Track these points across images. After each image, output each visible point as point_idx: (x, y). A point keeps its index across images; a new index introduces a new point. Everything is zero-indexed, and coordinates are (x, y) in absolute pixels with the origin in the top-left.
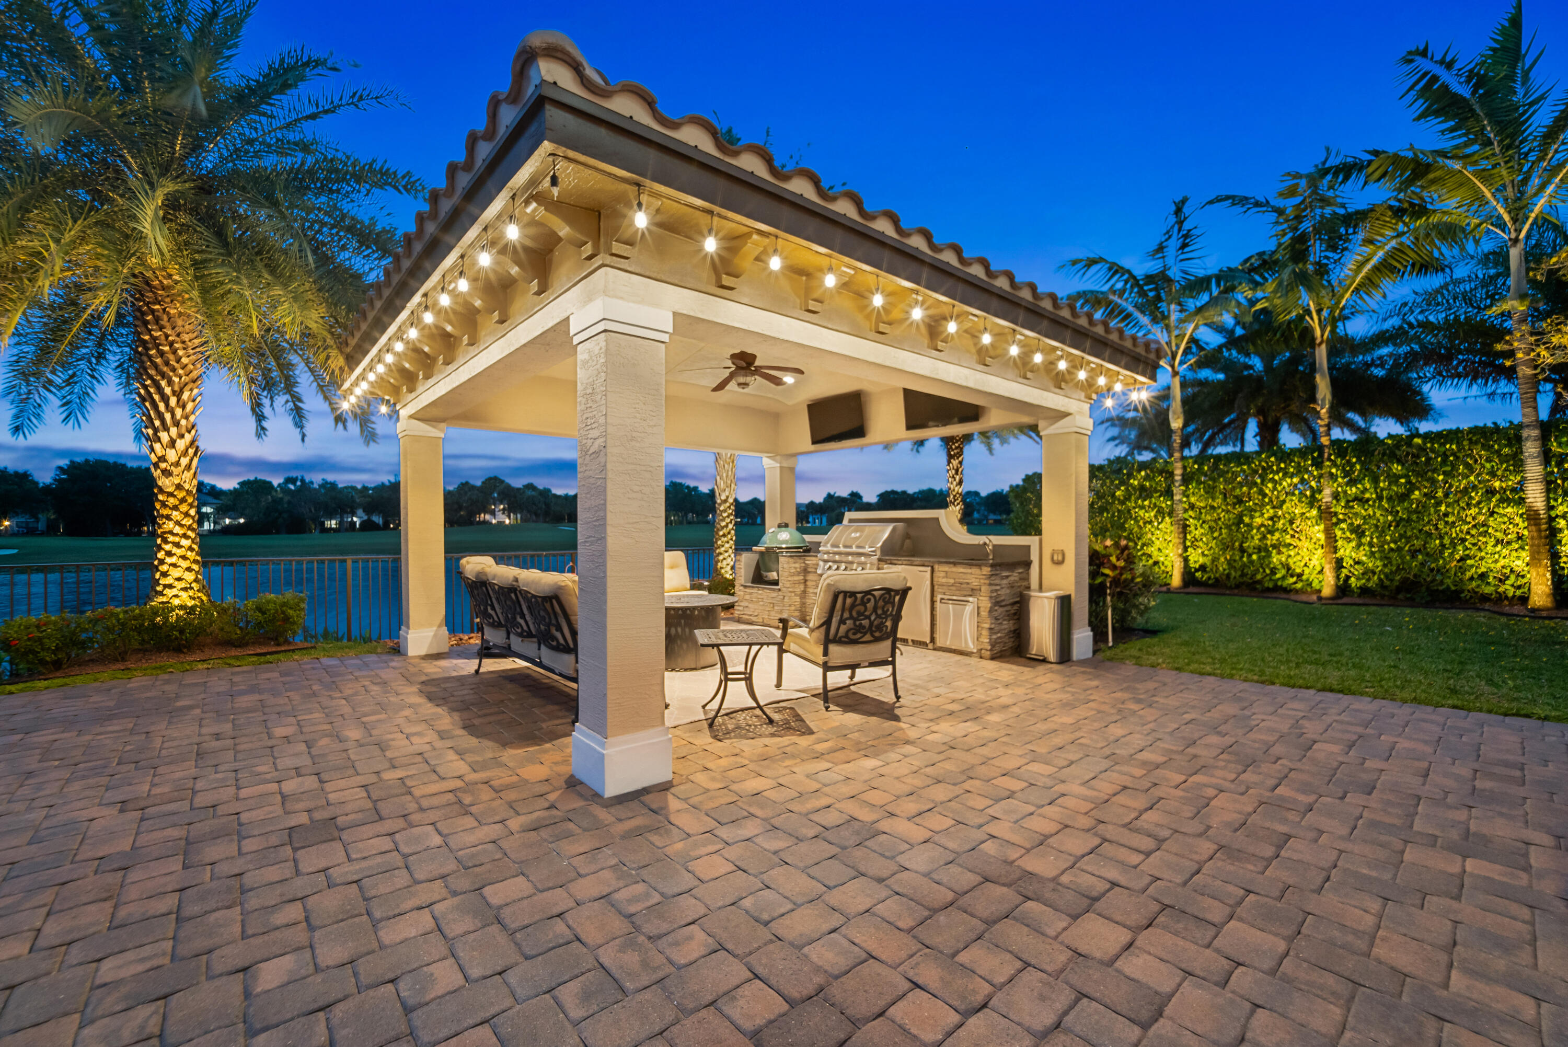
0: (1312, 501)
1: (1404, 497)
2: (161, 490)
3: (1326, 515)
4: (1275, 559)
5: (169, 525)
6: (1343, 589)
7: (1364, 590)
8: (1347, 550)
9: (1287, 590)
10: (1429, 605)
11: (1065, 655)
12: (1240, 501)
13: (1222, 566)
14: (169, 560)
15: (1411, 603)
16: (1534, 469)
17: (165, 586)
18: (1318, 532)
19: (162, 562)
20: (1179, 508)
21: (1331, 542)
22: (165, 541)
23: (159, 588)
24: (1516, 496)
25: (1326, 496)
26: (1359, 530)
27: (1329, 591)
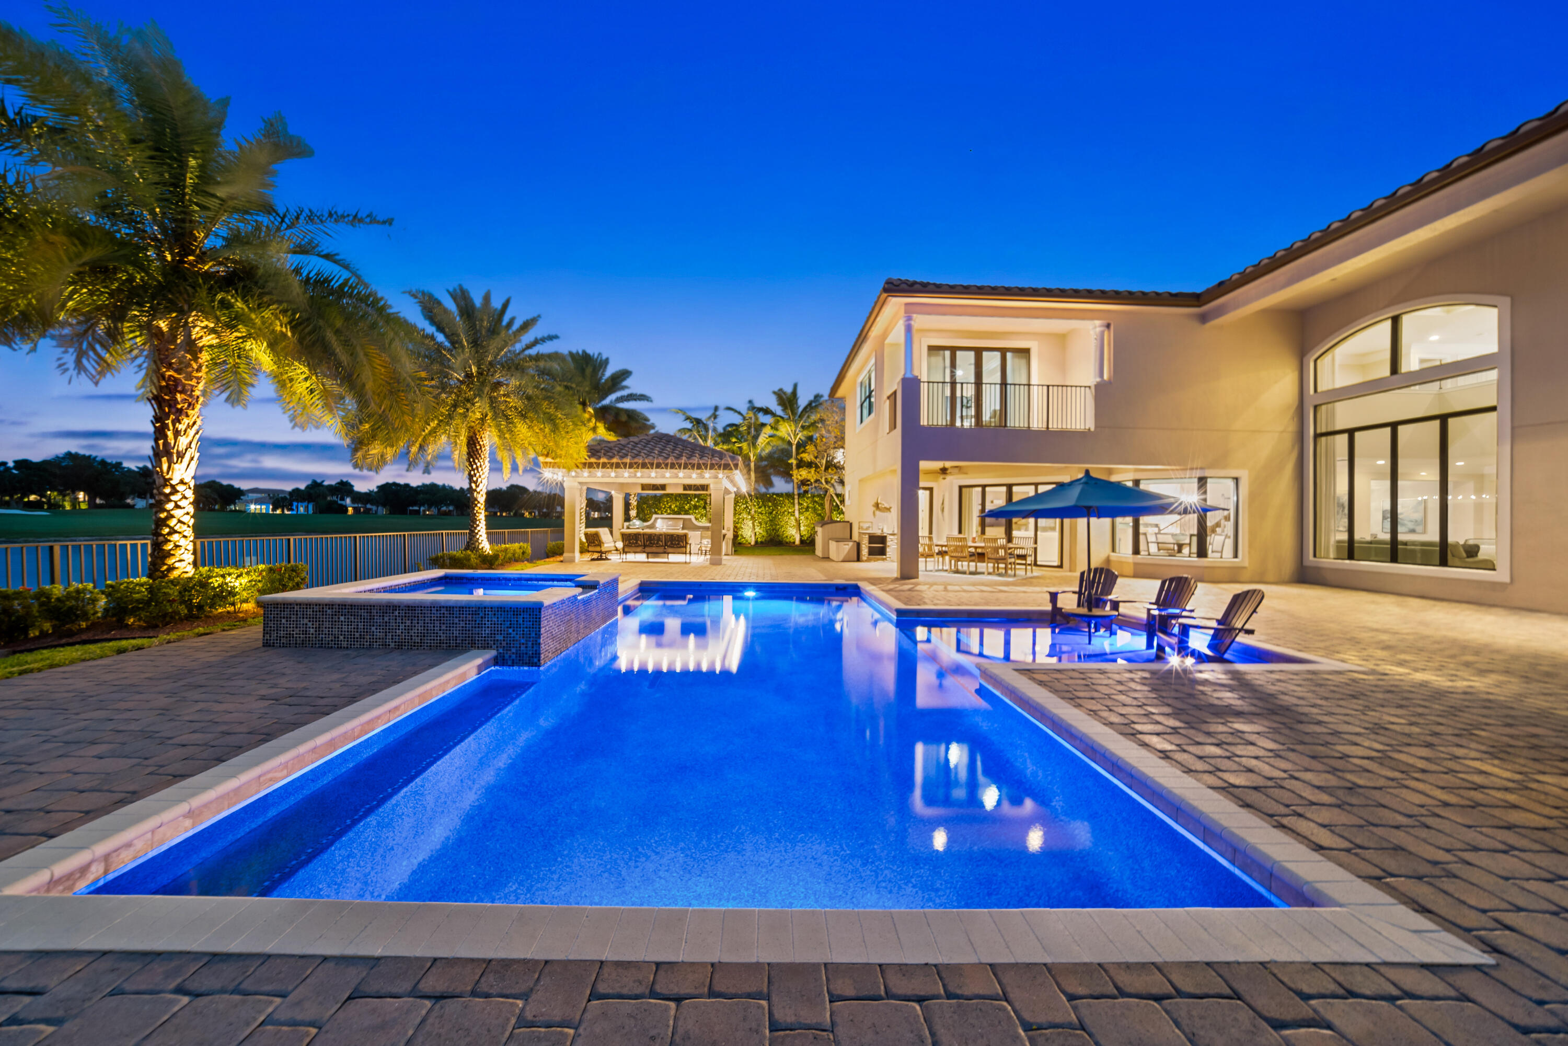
0: (749, 513)
1: (771, 513)
3: (753, 518)
6: (756, 542)
7: (762, 542)
8: (757, 530)
10: (778, 544)
15: (773, 544)
16: (797, 507)
18: (750, 523)
21: (754, 528)
24: (793, 514)
25: (752, 512)
26: (760, 523)
27: (753, 543)
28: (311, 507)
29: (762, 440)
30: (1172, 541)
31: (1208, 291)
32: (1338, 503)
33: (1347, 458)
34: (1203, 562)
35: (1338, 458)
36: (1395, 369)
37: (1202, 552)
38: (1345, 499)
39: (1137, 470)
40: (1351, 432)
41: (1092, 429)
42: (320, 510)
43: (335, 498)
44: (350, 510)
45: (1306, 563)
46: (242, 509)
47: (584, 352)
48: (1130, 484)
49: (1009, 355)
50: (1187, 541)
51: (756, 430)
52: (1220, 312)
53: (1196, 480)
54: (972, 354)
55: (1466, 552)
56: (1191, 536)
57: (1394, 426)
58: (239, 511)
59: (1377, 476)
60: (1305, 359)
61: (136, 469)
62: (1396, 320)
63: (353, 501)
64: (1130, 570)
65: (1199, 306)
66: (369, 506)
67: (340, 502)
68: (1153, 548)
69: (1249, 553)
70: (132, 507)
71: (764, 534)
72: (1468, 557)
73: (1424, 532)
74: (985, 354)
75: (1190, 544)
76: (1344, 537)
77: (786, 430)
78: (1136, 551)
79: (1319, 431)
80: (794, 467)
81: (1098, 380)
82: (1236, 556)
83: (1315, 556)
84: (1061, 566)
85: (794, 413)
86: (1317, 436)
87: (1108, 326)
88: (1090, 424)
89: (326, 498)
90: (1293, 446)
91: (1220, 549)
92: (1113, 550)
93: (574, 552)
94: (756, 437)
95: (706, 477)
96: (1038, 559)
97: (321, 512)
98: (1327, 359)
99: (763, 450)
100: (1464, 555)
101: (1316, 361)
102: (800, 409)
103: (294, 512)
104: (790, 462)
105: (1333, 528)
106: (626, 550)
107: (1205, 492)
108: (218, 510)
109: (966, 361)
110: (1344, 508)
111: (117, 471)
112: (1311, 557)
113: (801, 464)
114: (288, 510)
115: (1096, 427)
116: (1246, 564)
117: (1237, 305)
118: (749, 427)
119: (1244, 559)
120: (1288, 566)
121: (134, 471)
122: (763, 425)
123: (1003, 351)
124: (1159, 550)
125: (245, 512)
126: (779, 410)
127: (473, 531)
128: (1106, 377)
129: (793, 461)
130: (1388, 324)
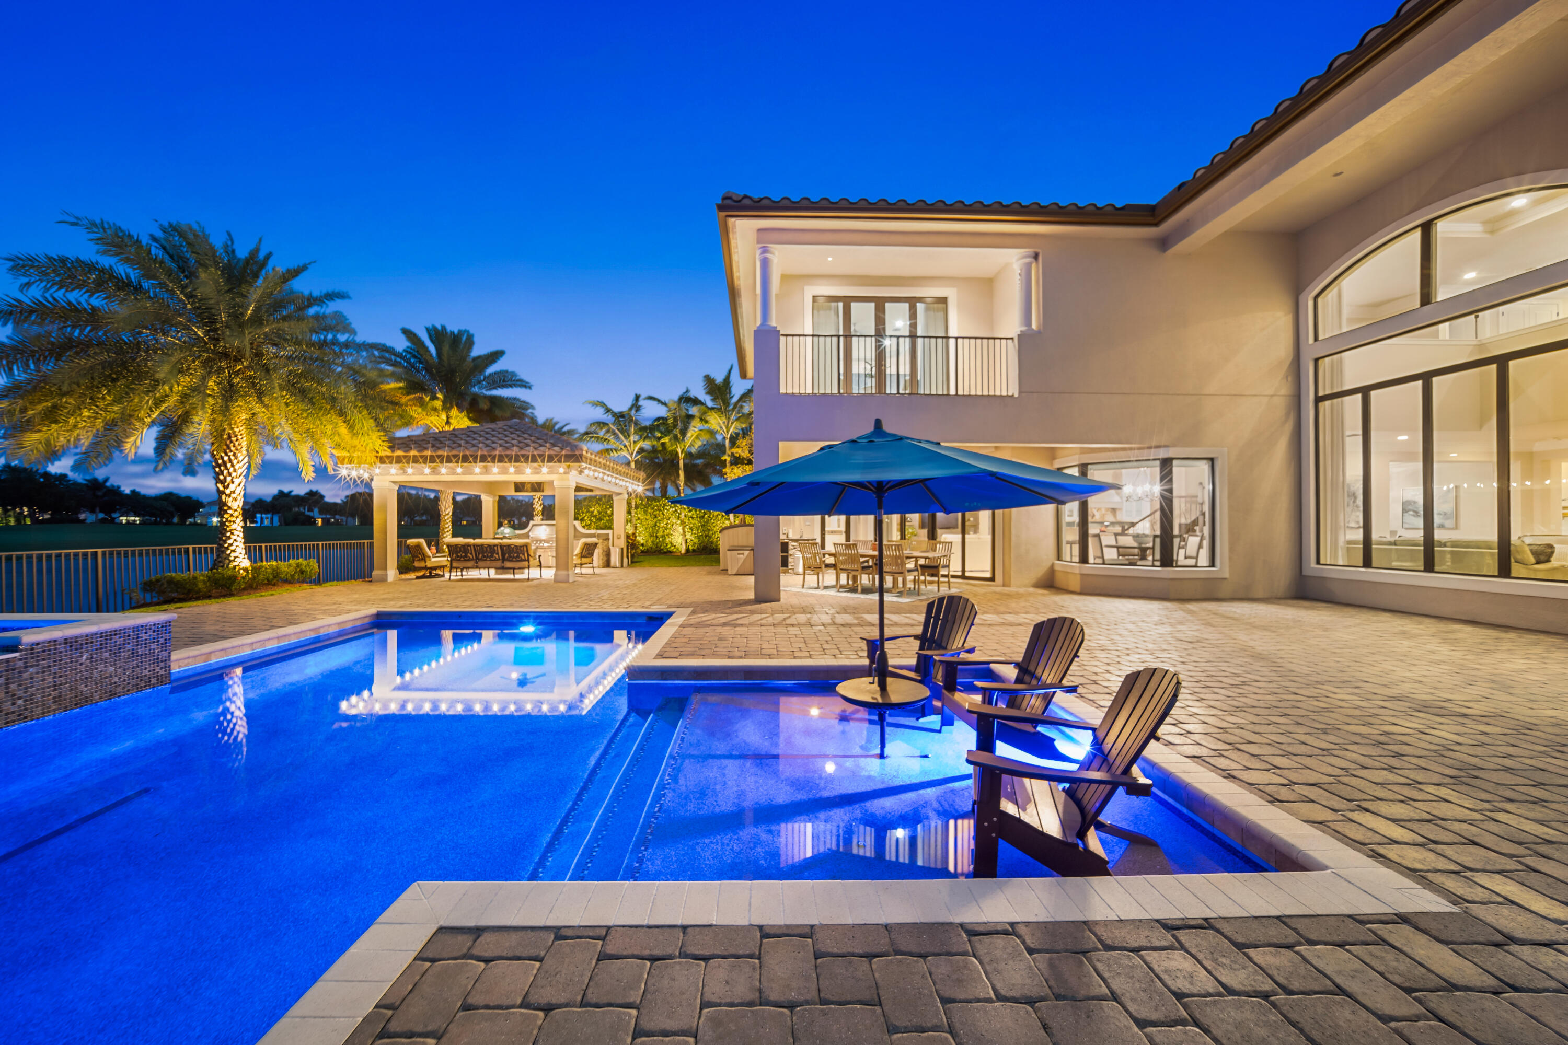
0: (678, 518)
1: (703, 517)
2: (230, 508)
3: (683, 523)
4: (668, 540)
5: (233, 527)
6: (688, 550)
7: (694, 550)
8: (688, 536)
9: (671, 552)
10: (710, 554)
11: (622, 566)
12: (656, 517)
13: (650, 544)
14: (235, 544)
15: (706, 553)
17: (235, 557)
18: (680, 529)
19: (231, 545)
20: (634, 519)
21: (684, 534)
22: (232, 534)
23: (232, 558)
25: (682, 516)
26: (691, 529)
27: (683, 551)
28: (276, 519)
29: (692, 433)
30: (1135, 545)
31: (1165, 201)
32: (1348, 492)
33: (1360, 432)
34: (1168, 572)
35: (1348, 433)
36: (1426, 299)
37: (1167, 560)
38: (1359, 488)
39: (1084, 451)
40: (1365, 391)
41: (1016, 395)
42: (286, 522)
43: (302, 510)
44: (319, 522)
45: (1305, 573)
46: (204, 522)
47: (444, 328)
48: (1075, 472)
49: (920, 307)
50: (1151, 545)
51: (683, 422)
52: (1184, 231)
53: (1158, 463)
54: (872, 305)
55: (1534, 553)
56: (1155, 536)
57: (1426, 378)
58: (200, 524)
59: (1404, 456)
60: (1301, 298)
61: (84, 482)
62: (1427, 228)
63: (321, 512)
64: (1075, 584)
65: (1156, 224)
66: (337, 517)
67: (307, 513)
68: (1110, 554)
69: (1230, 558)
70: (83, 521)
71: (696, 541)
72: (1538, 563)
73: (1456, 527)
74: (888, 305)
75: (1153, 548)
76: (1359, 535)
77: (715, 421)
78: (1084, 559)
79: (1321, 394)
80: (728, 464)
81: (1024, 328)
82: (1213, 564)
83: (1318, 562)
84: (992, 579)
85: (726, 403)
86: (1318, 400)
87: (1036, 256)
88: (1014, 391)
89: (290, 509)
90: (1287, 415)
91: (1194, 554)
92: (1059, 558)
93: (385, 569)
94: (684, 432)
95: (543, 473)
96: (967, 568)
97: (287, 524)
98: (1331, 294)
99: (692, 445)
100: (1532, 559)
101: (1316, 298)
102: (734, 400)
103: (259, 525)
104: (723, 458)
105: (1342, 524)
106: (455, 564)
107: (1171, 480)
108: (177, 524)
109: (863, 316)
110: (1355, 498)
111: (61, 484)
112: (1313, 564)
113: (737, 461)
114: (251, 522)
115: (1020, 392)
116: (1226, 575)
117: (1205, 217)
118: (675, 419)
119: (1223, 568)
120: (1283, 578)
121: (80, 484)
122: (690, 417)
123: (912, 302)
124: (1119, 555)
125: (206, 525)
126: (708, 400)
127: (222, 546)
128: (1034, 326)
129: (726, 458)
130: (1417, 234)
